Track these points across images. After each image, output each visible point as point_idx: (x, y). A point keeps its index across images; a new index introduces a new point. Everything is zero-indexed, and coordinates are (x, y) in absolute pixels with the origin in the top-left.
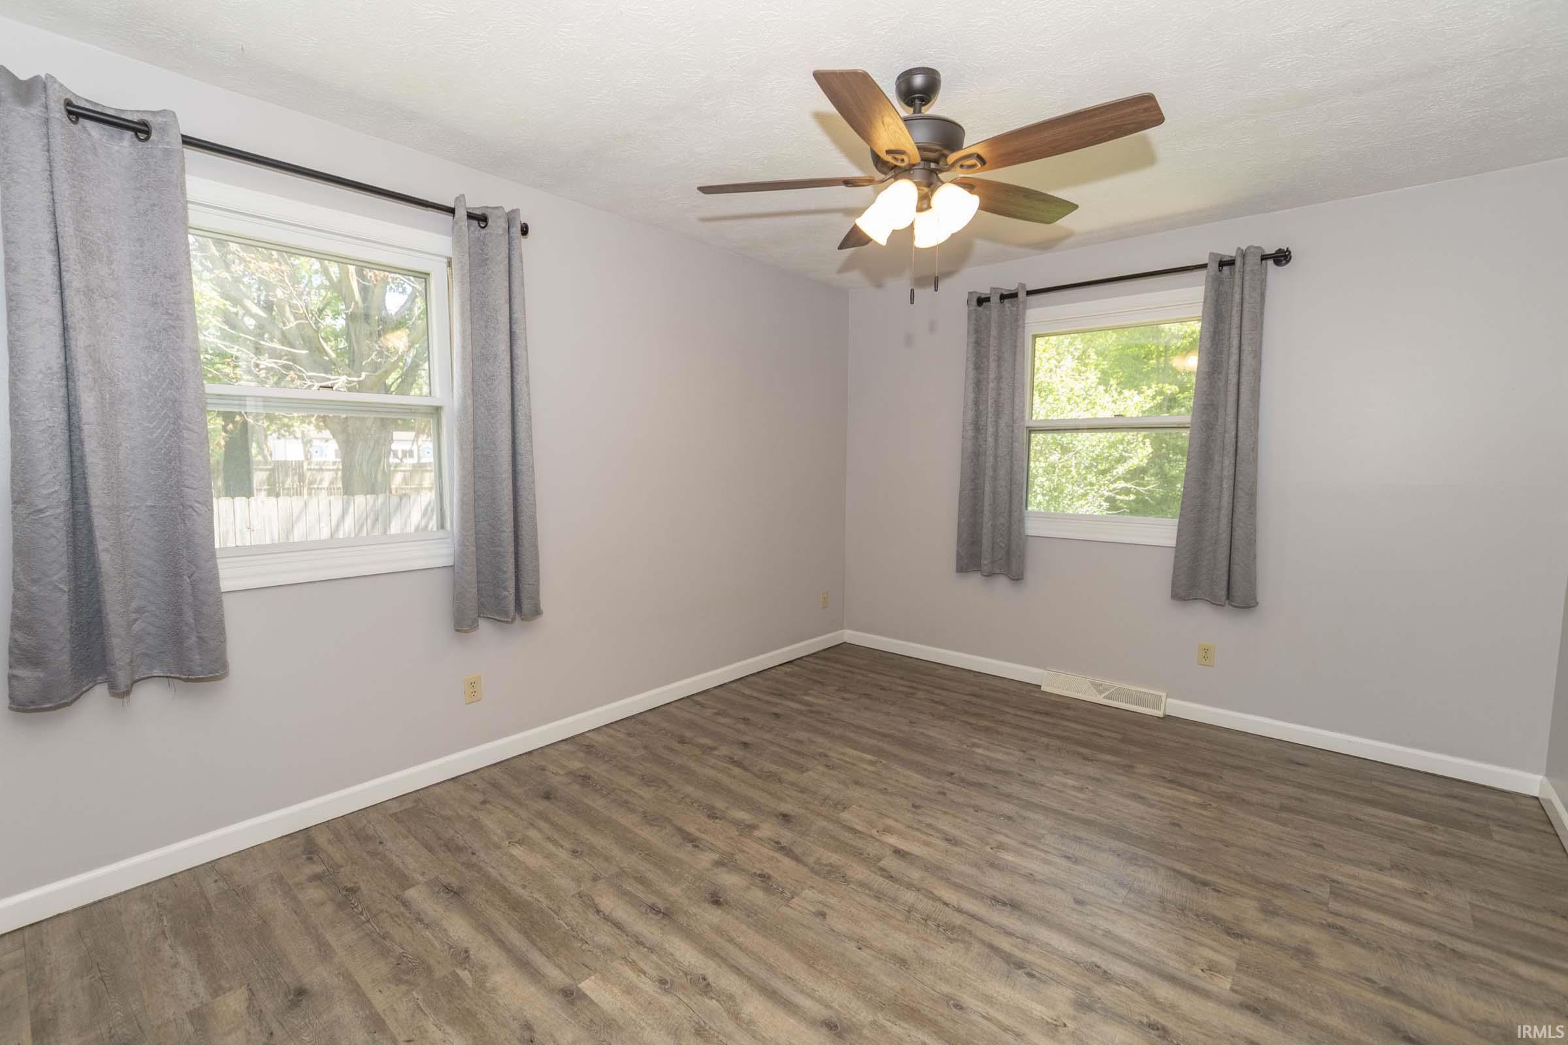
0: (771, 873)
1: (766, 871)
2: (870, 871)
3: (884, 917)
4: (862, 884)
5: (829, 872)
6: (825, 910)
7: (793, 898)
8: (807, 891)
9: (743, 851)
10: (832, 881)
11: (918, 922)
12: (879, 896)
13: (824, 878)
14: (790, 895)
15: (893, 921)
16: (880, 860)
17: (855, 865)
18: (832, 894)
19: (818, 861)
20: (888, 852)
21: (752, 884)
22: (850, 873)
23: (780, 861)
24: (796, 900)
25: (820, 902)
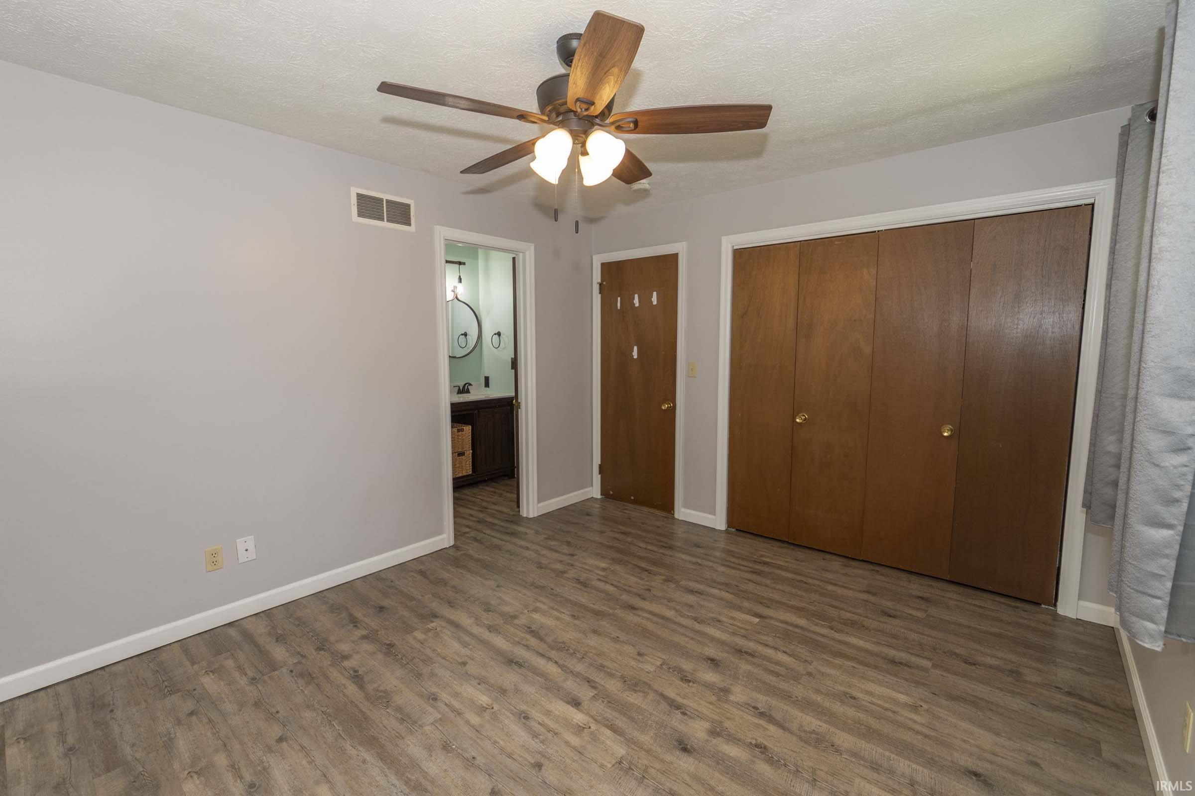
0: (681, 683)
1: (685, 685)
2: (604, 686)
3: (600, 654)
4: (611, 675)
5: (636, 685)
6: (638, 658)
7: (661, 665)
8: (652, 670)
9: (711, 703)
10: (635, 678)
11: (579, 652)
12: (601, 668)
13: (640, 680)
14: (664, 667)
15: (594, 651)
16: (594, 696)
17: (616, 692)
18: (633, 668)
19: (645, 694)
20: (585, 704)
21: (692, 674)
22: (619, 685)
23: (677, 694)
24: (659, 663)
25: (642, 662)
